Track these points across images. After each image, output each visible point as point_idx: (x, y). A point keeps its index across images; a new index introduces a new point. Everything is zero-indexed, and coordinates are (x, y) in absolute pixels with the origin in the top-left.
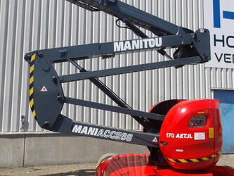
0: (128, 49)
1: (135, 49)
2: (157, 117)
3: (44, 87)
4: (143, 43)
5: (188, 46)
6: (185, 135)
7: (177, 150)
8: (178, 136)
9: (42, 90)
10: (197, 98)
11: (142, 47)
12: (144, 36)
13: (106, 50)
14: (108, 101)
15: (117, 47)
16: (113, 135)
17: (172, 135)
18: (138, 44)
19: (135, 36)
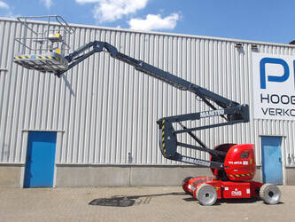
2: (222, 153)
4: (215, 112)
5: (236, 114)
6: (239, 162)
7: (234, 170)
8: (235, 163)
10: (243, 143)
12: (215, 109)
13: (196, 116)
14: (198, 145)
15: (202, 115)
17: (232, 163)
18: (212, 113)
19: (211, 109)
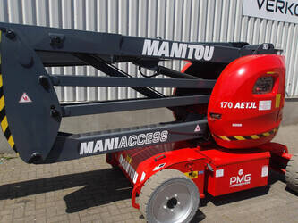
0: (163, 55)
1: (174, 58)
3: (25, 95)
4: (188, 50)
6: (248, 103)
7: (234, 125)
8: (238, 105)
9: (22, 100)
11: (184, 56)
15: (149, 48)
16: (142, 139)
17: (229, 105)
18: (180, 50)
